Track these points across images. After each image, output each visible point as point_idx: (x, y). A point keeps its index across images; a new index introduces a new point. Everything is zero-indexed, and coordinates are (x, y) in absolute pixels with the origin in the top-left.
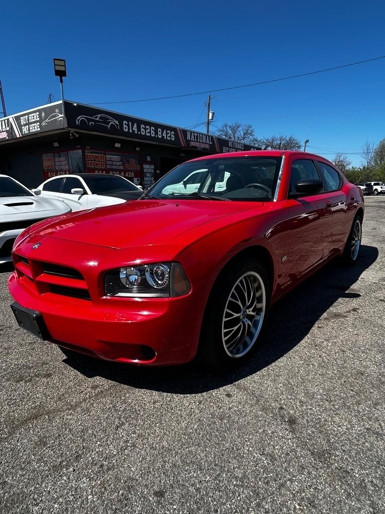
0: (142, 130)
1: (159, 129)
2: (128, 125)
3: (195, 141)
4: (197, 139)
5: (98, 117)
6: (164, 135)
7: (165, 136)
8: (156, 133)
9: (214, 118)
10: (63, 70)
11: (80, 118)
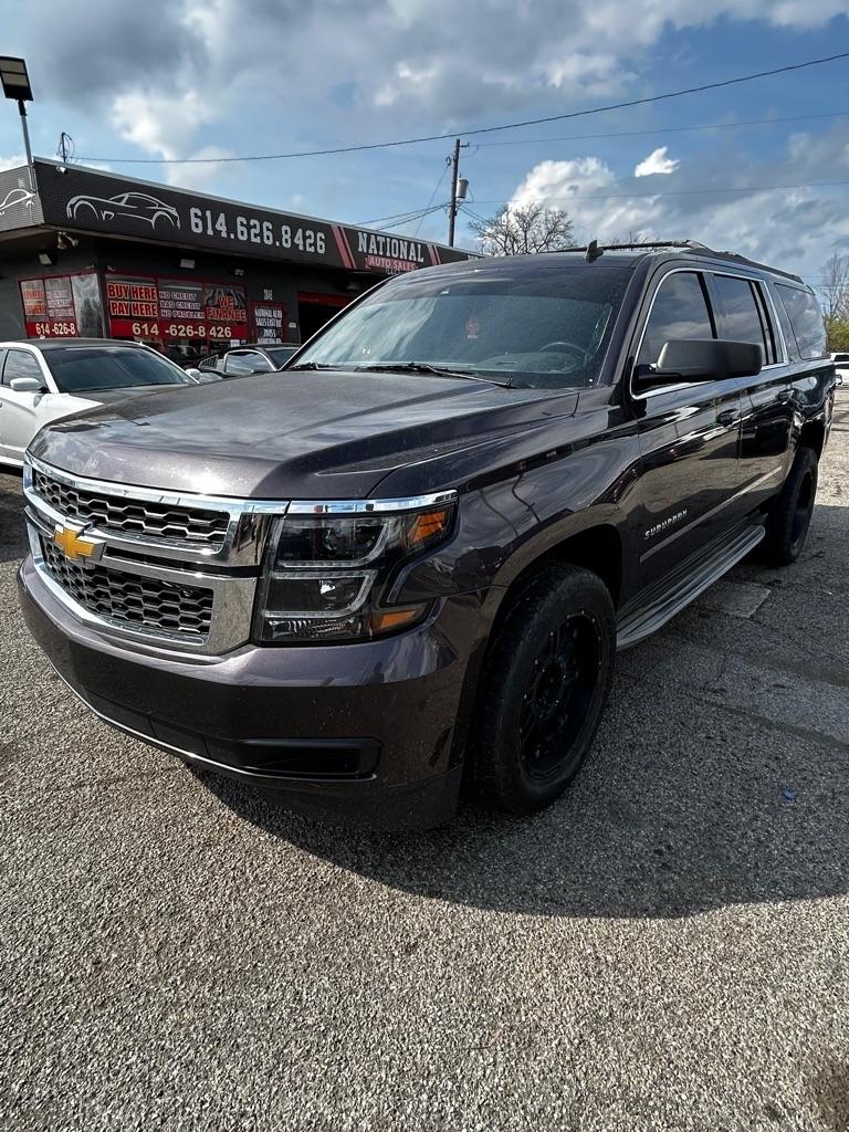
0: (240, 228)
1: (284, 228)
2: (204, 219)
3: (378, 255)
4: (385, 251)
6: (299, 240)
7: (301, 242)
8: (277, 236)
9: (468, 195)
10: (24, 84)
11: (76, 201)
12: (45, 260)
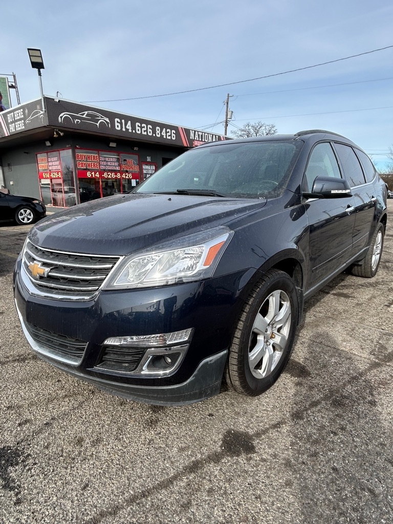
0: (137, 128)
1: (157, 128)
2: (121, 123)
3: (199, 140)
4: (202, 138)
5: (85, 115)
6: (164, 133)
7: (165, 135)
8: (154, 132)
10: (40, 61)
11: (63, 115)
12: (48, 144)
